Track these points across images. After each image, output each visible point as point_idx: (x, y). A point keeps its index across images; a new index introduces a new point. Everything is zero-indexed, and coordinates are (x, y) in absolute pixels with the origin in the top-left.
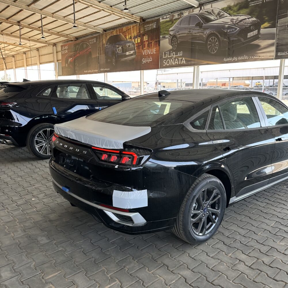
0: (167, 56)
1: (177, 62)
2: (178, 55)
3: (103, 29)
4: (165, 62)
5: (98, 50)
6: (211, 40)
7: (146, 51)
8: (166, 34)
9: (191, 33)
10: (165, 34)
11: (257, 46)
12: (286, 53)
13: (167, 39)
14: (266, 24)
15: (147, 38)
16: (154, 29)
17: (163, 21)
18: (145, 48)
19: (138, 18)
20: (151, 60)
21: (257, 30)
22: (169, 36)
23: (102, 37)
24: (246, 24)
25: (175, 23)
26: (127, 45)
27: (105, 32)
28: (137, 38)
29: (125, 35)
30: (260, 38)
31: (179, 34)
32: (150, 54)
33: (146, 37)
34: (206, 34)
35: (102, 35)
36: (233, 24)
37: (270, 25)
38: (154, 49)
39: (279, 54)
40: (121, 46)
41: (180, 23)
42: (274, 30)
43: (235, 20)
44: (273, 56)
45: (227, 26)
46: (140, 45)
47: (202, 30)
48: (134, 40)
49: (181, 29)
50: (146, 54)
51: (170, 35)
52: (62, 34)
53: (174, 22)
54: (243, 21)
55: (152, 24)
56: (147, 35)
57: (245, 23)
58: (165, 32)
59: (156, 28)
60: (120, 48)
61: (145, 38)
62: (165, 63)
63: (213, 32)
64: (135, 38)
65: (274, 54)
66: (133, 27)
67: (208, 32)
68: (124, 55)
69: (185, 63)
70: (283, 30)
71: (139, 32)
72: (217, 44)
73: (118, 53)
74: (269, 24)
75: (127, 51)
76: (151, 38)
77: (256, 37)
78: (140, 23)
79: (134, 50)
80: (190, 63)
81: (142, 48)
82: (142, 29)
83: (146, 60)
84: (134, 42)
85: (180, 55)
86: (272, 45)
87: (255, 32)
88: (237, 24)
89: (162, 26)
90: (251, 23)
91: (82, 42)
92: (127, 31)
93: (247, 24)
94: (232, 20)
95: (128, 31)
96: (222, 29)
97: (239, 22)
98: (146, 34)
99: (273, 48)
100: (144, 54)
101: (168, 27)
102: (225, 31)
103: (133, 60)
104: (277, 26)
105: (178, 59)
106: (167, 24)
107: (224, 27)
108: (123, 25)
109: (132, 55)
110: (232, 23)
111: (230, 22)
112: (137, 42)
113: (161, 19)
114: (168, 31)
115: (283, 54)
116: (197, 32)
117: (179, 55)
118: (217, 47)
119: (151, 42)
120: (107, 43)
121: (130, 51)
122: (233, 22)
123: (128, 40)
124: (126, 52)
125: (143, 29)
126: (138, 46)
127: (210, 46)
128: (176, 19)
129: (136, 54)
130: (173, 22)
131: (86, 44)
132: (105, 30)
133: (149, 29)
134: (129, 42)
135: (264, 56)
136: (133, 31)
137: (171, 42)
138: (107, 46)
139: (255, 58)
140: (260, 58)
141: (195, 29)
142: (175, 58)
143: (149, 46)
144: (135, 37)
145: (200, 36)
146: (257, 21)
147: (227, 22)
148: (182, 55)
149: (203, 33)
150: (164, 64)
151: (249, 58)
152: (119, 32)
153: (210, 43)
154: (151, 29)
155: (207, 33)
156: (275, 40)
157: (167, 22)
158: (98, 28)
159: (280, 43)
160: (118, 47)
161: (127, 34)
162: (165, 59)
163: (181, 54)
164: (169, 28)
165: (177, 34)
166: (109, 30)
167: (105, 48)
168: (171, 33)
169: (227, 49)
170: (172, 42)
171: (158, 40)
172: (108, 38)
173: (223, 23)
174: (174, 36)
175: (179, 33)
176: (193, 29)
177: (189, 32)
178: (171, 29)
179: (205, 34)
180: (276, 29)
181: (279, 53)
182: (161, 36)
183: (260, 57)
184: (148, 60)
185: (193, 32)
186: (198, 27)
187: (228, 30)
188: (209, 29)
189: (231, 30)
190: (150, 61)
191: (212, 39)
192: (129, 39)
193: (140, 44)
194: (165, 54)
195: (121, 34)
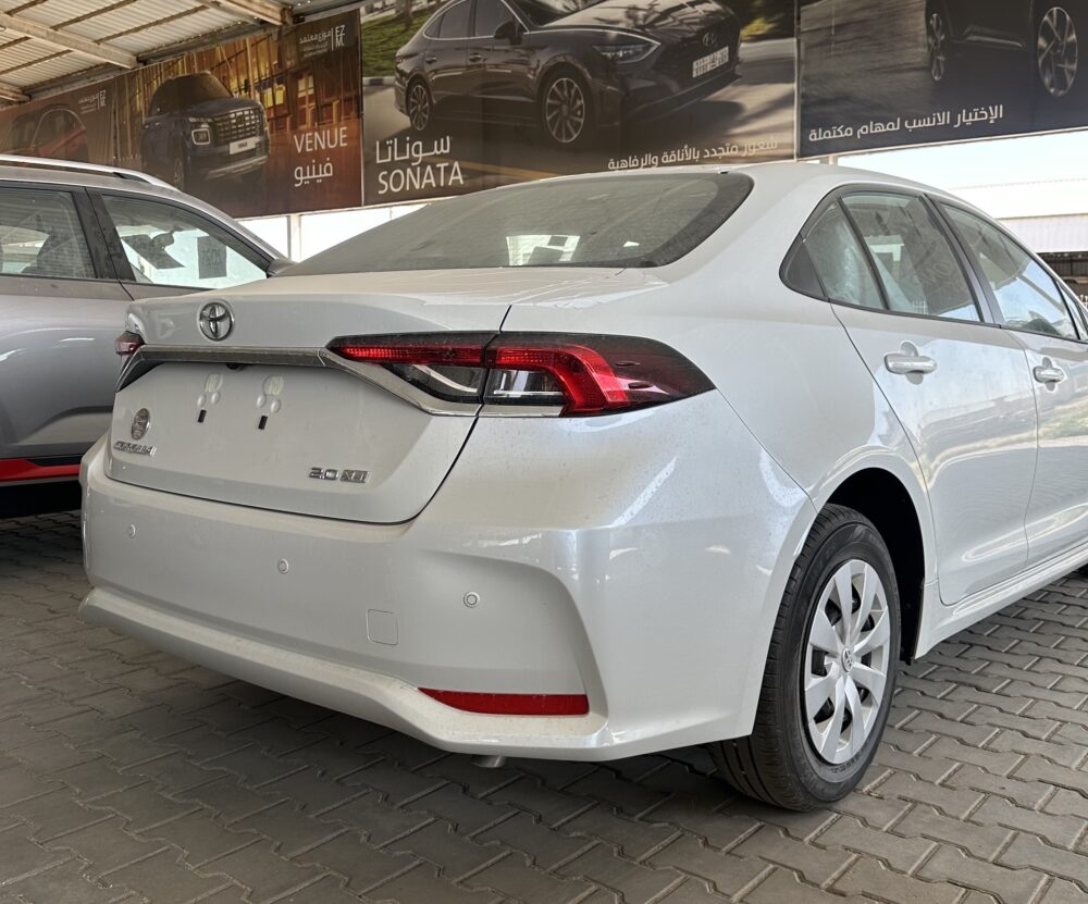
0: (393, 158)
1: (432, 181)
2: (436, 151)
3: (136, 55)
4: (386, 178)
5: (115, 138)
6: (556, 90)
7: (310, 138)
8: (385, 72)
9: (480, 66)
10: (380, 69)
11: (732, 111)
12: (838, 133)
13: (391, 91)
14: (758, 26)
15: (311, 85)
16: (337, 50)
17: (371, 22)
18: (303, 127)
19: (273, 10)
20: (328, 171)
21: (727, 48)
22: (397, 79)
23: (129, 87)
24: (685, 27)
25: (418, 29)
26: (233, 116)
27: (145, 64)
28: (271, 85)
29: (224, 78)
30: (740, 77)
31: (436, 71)
32: (323, 147)
33: (307, 84)
34: (538, 66)
35: (132, 75)
36: (638, 27)
37: (771, 26)
38: (341, 129)
39: (814, 136)
40: (210, 120)
41: (437, 29)
42: (788, 46)
43: (644, 13)
44: (792, 146)
45: (614, 33)
46: (286, 116)
47: (523, 52)
48: (258, 96)
49: (441, 50)
50: (308, 150)
51: (402, 73)
53: (415, 22)
54: (675, 14)
55: (330, 34)
56: (310, 74)
57: (681, 21)
58: (380, 61)
59: (344, 49)
60: (205, 127)
61: (302, 85)
62: (385, 183)
63: (563, 60)
64: (265, 88)
65: (792, 137)
66: (255, 44)
67: (542, 59)
68: (221, 154)
69: (462, 182)
70: (820, 44)
71: (280, 64)
72: (581, 107)
73: (195, 147)
74: (770, 23)
75: (234, 140)
76: (325, 88)
77: (725, 76)
78: (280, 27)
79: (262, 133)
80: (479, 181)
81: (294, 127)
82: (290, 52)
83: (311, 174)
84: (260, 103)
85: (442, 150)
86: (783, 103)
87: (718, 55)
88: (651, 25)
89: (367, 41)
90: (702, 22)
91: (50, 106)
92: (231, 62)
93: (688, 24)
94: (632, 12)
95: (233, 60)
96: (597, 48)
97: (657, 20)
98: (305, 69)
99: (791, 116)
100: (299, 151)
101: (392, 44)
102: (609, 55)
103: (257, 172)
104: (799, 32)
105: (434, 168)
106: (389, 31)
107: (601, 40)
108: (214, 36)
109: (251, 153)
110: (631, 22)
111: (625, 19)
112: (270, 104)
113: (362, 10)
114: (393, 58)
115: (829, 135)
116: (499, 61)
117: (439, 149)
118: (581, 116)
119: (326, 101)
120: (150, 110)
121: (244, 138)
122: (635, 18)
123: (236, 96)
124: (228, 143)
125: (294, 52)
126: (276, 118)
127: (555, 113)
128: (423, 13)
129: (267, 149)
130: (409, 25)
131: (67, 115)
132: (143, 59)
133: (320, 52)
134: (240, 104)
135: (757, 147)
136: (255, 60)
137: (404, 103)
138: (150, 119)
139: (723, 154)
140: (744, 154)
141: (496, 48)
142: (423, 165)
143: (321, 117)
144: (262, 85)
145: (514, 74)
146: (723, 14)
147: (613, 18)
148: (448, 151)
149: (526, 63)
150: (383, 187)
151: (701, 158)
152: (199, 65)
153: (555, 102)
154: (325, 50)
155: (543, 63)
156: (795, 85)
157: (386, 23)
158: (112, 50)
159: (814, 93)
160: (197, 125)
161: (231, 73)
162: (383, 167)
163: (445, 148)
164: (397, 49)
165: (428, 68)
166: (160, 57)
167: (143, 127)
168: (406, 66)
169: (617, 123)
170: (408, 103)
171: (353, 93)
172: (155, 88)
173: (597, 23)
174: (416, 79)
175: (434, 66)
176: (488, 50)
177: (471, 60)
178: (403, 50)
179: (535, 70)
180: (795, 40)
181: (813, 132)
182: (366, 80)
183: (741, 149)
184: (317, 173)
185: (486, 62)
186: (507, 40)
187: (618, 50)
188: (546, 50)
189: (628, 49)
190: (326, 175)
191: (560, 85)
192: (240, 91)
193: (286, 112)
194: (384, 147)
195: (206, 74)
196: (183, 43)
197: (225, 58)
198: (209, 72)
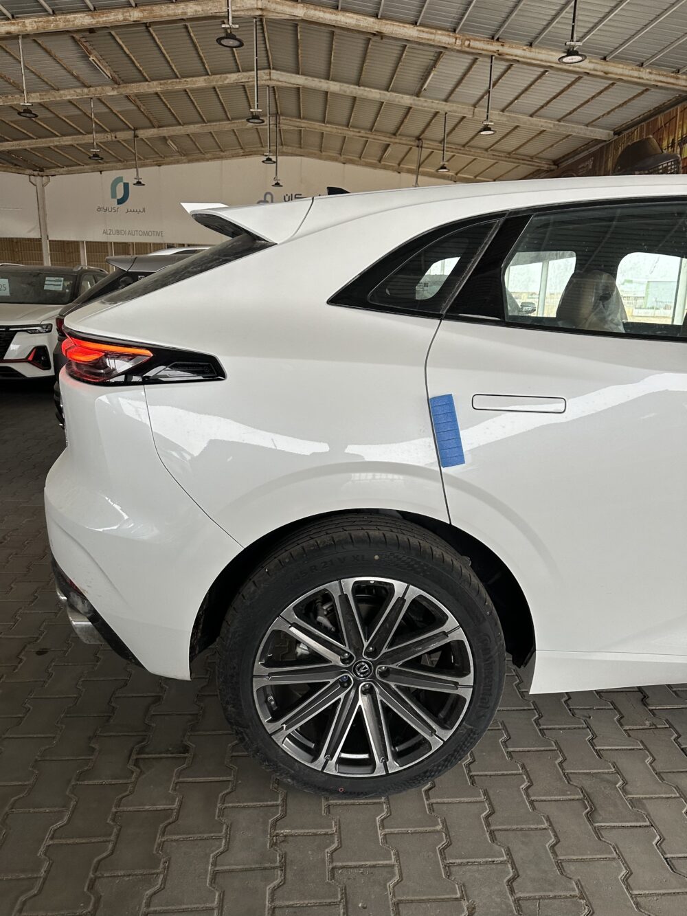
3: (614, 129)
23: (606, 153)
26: (661, 167)
27: (617, 136)
29: (660, 139)
35: (609, 145)
48: (679, 150)
52: (519, 157)
66: (683, 111)
84: (679, 156)
92: (665, 127)
95: (667, 125)
108: (659, 110)
120: (615, 168)
123: (665, 152)
132: (617, 132)
134: (667, 157)
136: (681, 123)
152: (647, 131)
158: (595, 129)
161: (665, 136)
172: (620, 152)
192: (668, 147)
195: (649, 138)
196: (641, 117)
197: (663, 124)
198: (651, 136)
